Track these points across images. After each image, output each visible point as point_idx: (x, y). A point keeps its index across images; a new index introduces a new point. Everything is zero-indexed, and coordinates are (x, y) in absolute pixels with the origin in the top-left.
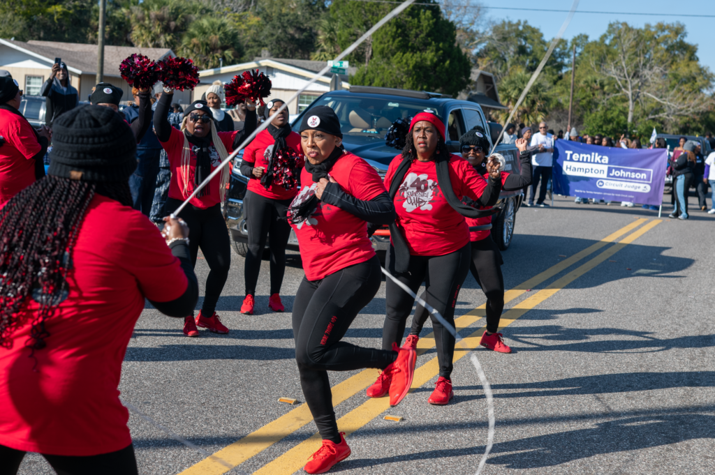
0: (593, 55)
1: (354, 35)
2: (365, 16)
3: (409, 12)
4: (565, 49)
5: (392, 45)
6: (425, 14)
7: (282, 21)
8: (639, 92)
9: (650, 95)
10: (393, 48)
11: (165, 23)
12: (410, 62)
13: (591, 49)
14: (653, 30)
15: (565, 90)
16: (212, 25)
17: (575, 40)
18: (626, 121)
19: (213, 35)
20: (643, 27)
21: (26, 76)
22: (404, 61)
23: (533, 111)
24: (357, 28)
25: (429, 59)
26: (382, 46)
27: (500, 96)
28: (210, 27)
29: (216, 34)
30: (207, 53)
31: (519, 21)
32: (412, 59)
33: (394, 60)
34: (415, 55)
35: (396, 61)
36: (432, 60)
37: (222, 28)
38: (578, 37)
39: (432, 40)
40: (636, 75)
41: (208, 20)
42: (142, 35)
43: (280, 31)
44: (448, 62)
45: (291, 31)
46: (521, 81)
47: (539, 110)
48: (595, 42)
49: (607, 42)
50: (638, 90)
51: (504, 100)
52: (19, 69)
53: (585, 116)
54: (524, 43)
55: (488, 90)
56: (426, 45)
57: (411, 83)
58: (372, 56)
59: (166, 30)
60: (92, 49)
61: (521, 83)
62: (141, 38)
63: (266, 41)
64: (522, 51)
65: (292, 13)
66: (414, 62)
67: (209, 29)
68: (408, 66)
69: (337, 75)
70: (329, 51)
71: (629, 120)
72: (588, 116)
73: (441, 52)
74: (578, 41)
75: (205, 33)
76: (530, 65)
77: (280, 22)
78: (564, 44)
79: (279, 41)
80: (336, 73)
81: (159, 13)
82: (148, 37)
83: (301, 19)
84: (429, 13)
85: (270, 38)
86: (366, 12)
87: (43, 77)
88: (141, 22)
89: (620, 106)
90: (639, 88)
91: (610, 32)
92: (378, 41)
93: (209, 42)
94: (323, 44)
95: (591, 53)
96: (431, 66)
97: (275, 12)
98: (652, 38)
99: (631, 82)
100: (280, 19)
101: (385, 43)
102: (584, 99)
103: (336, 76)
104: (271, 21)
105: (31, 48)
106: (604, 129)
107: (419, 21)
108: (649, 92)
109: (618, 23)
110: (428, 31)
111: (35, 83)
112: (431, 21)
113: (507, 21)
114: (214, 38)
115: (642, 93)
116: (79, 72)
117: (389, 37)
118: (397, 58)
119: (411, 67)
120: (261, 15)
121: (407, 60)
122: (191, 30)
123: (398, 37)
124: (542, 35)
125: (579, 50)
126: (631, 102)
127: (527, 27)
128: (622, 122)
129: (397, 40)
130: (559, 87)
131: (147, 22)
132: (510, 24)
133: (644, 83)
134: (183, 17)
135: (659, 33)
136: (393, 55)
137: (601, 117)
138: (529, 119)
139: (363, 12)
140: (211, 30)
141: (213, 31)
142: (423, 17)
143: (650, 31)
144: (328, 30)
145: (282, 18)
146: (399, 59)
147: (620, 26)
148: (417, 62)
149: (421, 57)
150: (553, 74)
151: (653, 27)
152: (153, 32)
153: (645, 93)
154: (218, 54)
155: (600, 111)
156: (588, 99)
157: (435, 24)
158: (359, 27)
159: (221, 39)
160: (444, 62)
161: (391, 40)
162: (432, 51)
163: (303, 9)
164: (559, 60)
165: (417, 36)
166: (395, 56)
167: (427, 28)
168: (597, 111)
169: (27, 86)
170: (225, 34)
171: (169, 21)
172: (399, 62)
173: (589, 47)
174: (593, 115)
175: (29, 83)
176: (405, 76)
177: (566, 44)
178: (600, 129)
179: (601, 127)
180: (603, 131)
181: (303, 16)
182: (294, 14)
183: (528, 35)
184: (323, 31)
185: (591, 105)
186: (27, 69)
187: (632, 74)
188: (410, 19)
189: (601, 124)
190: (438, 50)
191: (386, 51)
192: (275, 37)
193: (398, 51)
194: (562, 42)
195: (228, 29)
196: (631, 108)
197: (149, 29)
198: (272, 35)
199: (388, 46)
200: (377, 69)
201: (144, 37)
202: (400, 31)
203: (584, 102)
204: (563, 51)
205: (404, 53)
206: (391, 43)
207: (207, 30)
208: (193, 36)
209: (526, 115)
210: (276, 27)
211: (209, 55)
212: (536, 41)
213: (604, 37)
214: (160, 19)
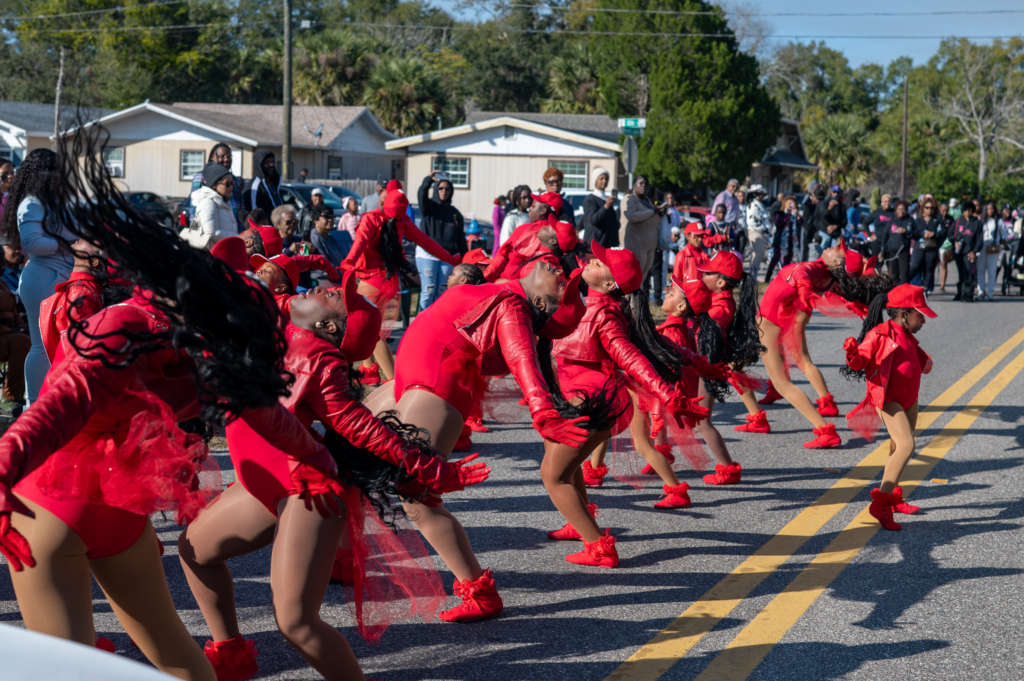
0: (920, 87)
1: (623, 79)
2: (638, 53)
3: (699, 46)
4: (879, 78)
5: (678, 91)
6: (718, 49)
7: (491, 59)
8: (993, 137)
9: (1008, 140)
10: (680, 95)
11: (339, 69)
12: (702, 113)
13: (917, 78)
14: (1006, 47)
15: (889, 138)
16: (404, 69)
17: (893, 65)
18: (976, 178)
19: (405, 83)
20: (990, 43)
21: (181, 151)
22: (695, 112)
23: (851, 169)
24: (626, 69)
25: (727, 109)
26: (665, 93)
27: (807, 150)
28: (402, 74)
29: (410, 82)
30: (400, 108)
31: (813, 43)
32: (705, 109)
33: (681, 111)
34: (709, 104)
35: (684, 112)
36: (731, 110)
37: (417, 73)
38: (898, 61)
39: (730, 82)
40: (988, 113)
41: (397, 62)
42: (309, 87)
43: (489, 72)
44: (752, 111)
45: (502, 71)
46: (833, 129)
47: (860, 168)
48: (923, 68)
49: (940, 67)
50: (991, 134)
51: (811, 156)
52: (172, 142)
53: (919, 174)
54: (820, 73)
55: (792, 143)
56: (721, 88)
57: (706, 141)
58: (648, 107)
59: (342, 78)
60: (260, 111)
61: (833, 132)
62: (307, 91)
63: (471, 88)
64: (819, 85)
65: (504, 46)
66: (709, 113)
67: (400, 76)
68: (701, 119)
69: (631, 137)
70: (567, 99)
71: (981, 176)
72: (922, 172)
73: (743, 97)
74: (898, 68)
75: (394, 81)
76: (832, 103)
77: (488, 60)
78: (877, 72)
79: (488, 86)
80: (629, 134)
81: (332, 56)
82: (317, 89)
83: (515, 55)
84: (723, 46)
85: (476, 83)
86: (639, 48)
87: (205, 151)
88: (307, 69)
89: (967, 157)
90: (994, 131)
91: (942, 53)
92: (659, 87)
93: (401, 93)
94: (557, 90)
95: (918, 83)
96: (729, 118)
97: (481, 45)
98: (1006, 59)
99: (981, 123)
100: (489, 56)
101: (668, 89)
102: (915, 149)
103: (630, 139)
104: (475, 58)
105: (186, 113)
106: (946, 190)
107: (712, 58)
108: (1007, 136)
109: (954, 38)
110: (724, 71)
111: (194, 161)
112: (728, 58)
113: (795, 42)
114: (408, 88)
115: (997, 138)
116: (254, 143)
117: (673, 82)
118: (684, 109)
119: (704, 120)
120: (462, 52)
121: (699, 111)
122: (376, 77)
123: (686, 80)
124: (846, 61)
125: (900, 80)
126: (982, 151)
127: (825, 51)
128: (971, 180)
129: (684, 85)
130: (881, 134)
131: (315, 69)
132: (800, 47)
133: (1000, 123)
134: (363, 60)
135: (1014, 51)
136: (680, 104)
137: (942, 174)
138: (846, 181)
139: (636, 48)
140: (403, 76)
141: (406, 78)
142: (716, 52)
143: (1001, 49)
144: (564, 70)
145: (492, 54)
146: (687, 110)
147: (957, 44)
148: (711, 113)
149: (716, 106)
150: (864, 116)
151: (1005, 44)
152: (323, 82)
153: (1002, 137)
154: (414, 109)
155: (939, 166)
156: (921, 149)
157: (733, 60)
158: (630, 69)
159: (417, 88)
160: (747, 110)
161: (676, 84)
162: (730, 98)
163: (518, 40)
164: (872, 95)
165: (709, 78)
166: (683, 106)
167: (722, 67)
168: (935, 166)
169: (183, 164)
170: (422, 80)
171: (345, 66)
172: (688, 114)
173: (915, 75)
174: (930, 172)
175: (185, 161)
176: (696, 133)
177: (881, 72)
178: (941, 191)
179: (941, 187)
180: (944, 194)
181: (519, 50)
182: (508, 48)
183: (826, 62)
184: (556, 72)
185: (925, 158)
186: (182, 142)
187: (983, 112)
188: (700, 55)
189: (941, 183)
190: (738, 94)
191: (669, 100)
192: (482, 81)
193: (685, 99)
194: (876, 69)
195: (425, 75)
196: (982, 159)
197: (317, 79)
198: (478, 79)
199: (672, 94)
200: (658, 124)
201: (311, 90)
202: (687, 71)
203: (917, 154)
204: (877, 83)
205: (694, 101)
206: (676, 88)
207: (397, 77)
208: (379, 85)
209: (841, 177)
210: (484, 67)
211: (402, 112)
212: (838, 70)
213: (934, 60)
214: (333, 64)
